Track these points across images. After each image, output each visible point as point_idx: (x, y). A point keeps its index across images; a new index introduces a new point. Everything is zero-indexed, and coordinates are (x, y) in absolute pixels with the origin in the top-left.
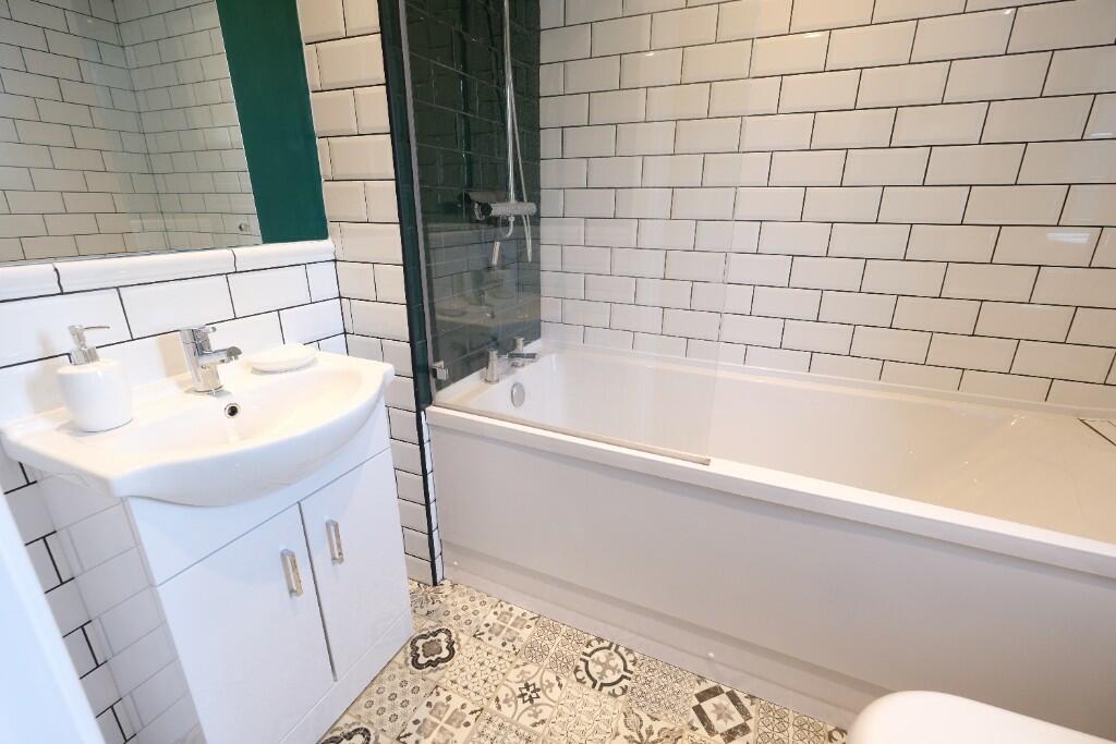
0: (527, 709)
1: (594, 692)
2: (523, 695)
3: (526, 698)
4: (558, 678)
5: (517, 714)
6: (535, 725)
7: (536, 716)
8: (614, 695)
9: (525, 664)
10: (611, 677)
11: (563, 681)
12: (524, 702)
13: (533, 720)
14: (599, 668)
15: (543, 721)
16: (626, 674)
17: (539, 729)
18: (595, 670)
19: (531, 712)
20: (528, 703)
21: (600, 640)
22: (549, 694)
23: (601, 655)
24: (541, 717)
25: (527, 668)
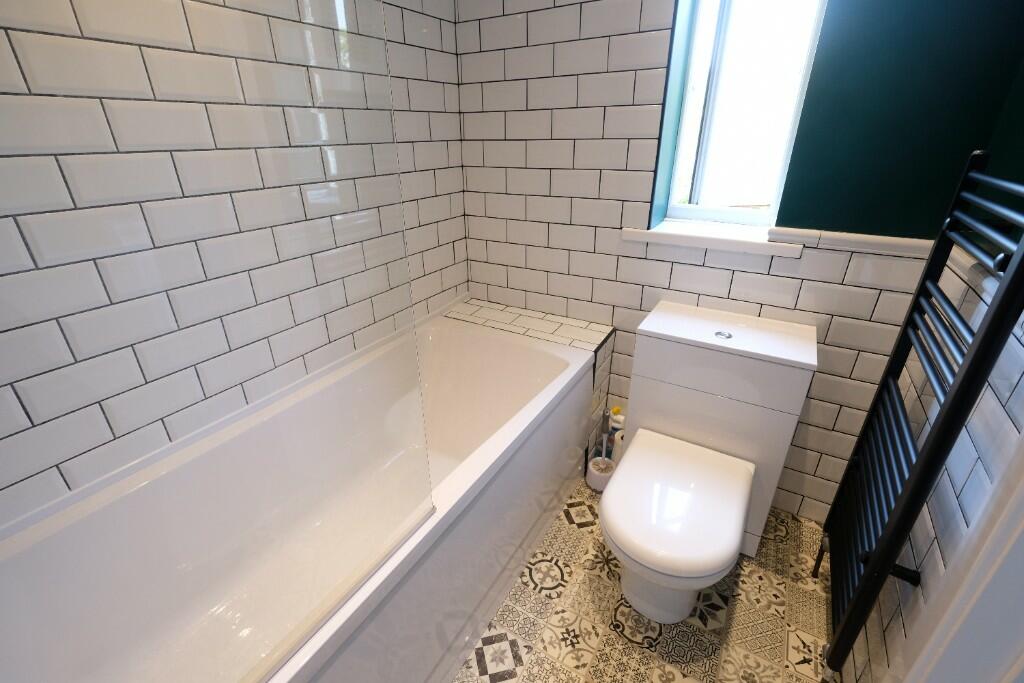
0: (584, 640)
1: (568, 586)
2: (573, 644)
3: (575, 641)
4: (557, 613)
5: (589, 649)
6: (597, 635)
7: (589, 633)
8: (570, 574)
9: (543, 641)
10: (556, 572)
11: (559, 609)
12: (578, 643)
13: (593, 636)
14: (548, 579)
15: (594, 627)
16: (554, 562)
17: (600, 631)
18: (549, 583)
19: (587, 638)
20: (580, 639)
21: (522, 575)
22: (571, 622)
23: (537, 577)
24: (590, 629)
25: (547, 640)
